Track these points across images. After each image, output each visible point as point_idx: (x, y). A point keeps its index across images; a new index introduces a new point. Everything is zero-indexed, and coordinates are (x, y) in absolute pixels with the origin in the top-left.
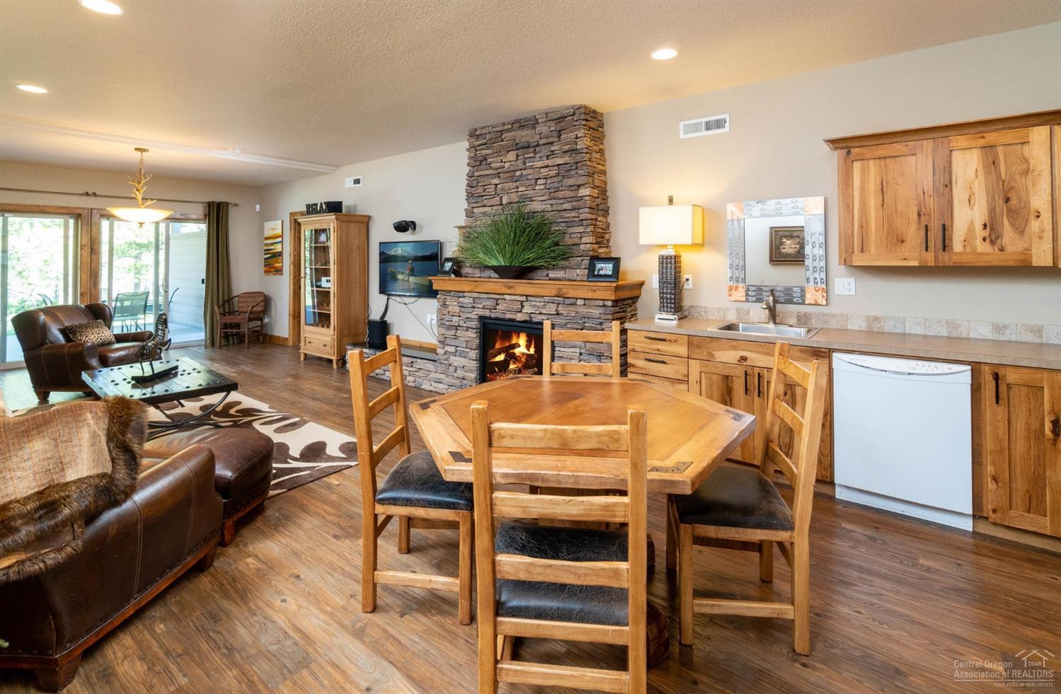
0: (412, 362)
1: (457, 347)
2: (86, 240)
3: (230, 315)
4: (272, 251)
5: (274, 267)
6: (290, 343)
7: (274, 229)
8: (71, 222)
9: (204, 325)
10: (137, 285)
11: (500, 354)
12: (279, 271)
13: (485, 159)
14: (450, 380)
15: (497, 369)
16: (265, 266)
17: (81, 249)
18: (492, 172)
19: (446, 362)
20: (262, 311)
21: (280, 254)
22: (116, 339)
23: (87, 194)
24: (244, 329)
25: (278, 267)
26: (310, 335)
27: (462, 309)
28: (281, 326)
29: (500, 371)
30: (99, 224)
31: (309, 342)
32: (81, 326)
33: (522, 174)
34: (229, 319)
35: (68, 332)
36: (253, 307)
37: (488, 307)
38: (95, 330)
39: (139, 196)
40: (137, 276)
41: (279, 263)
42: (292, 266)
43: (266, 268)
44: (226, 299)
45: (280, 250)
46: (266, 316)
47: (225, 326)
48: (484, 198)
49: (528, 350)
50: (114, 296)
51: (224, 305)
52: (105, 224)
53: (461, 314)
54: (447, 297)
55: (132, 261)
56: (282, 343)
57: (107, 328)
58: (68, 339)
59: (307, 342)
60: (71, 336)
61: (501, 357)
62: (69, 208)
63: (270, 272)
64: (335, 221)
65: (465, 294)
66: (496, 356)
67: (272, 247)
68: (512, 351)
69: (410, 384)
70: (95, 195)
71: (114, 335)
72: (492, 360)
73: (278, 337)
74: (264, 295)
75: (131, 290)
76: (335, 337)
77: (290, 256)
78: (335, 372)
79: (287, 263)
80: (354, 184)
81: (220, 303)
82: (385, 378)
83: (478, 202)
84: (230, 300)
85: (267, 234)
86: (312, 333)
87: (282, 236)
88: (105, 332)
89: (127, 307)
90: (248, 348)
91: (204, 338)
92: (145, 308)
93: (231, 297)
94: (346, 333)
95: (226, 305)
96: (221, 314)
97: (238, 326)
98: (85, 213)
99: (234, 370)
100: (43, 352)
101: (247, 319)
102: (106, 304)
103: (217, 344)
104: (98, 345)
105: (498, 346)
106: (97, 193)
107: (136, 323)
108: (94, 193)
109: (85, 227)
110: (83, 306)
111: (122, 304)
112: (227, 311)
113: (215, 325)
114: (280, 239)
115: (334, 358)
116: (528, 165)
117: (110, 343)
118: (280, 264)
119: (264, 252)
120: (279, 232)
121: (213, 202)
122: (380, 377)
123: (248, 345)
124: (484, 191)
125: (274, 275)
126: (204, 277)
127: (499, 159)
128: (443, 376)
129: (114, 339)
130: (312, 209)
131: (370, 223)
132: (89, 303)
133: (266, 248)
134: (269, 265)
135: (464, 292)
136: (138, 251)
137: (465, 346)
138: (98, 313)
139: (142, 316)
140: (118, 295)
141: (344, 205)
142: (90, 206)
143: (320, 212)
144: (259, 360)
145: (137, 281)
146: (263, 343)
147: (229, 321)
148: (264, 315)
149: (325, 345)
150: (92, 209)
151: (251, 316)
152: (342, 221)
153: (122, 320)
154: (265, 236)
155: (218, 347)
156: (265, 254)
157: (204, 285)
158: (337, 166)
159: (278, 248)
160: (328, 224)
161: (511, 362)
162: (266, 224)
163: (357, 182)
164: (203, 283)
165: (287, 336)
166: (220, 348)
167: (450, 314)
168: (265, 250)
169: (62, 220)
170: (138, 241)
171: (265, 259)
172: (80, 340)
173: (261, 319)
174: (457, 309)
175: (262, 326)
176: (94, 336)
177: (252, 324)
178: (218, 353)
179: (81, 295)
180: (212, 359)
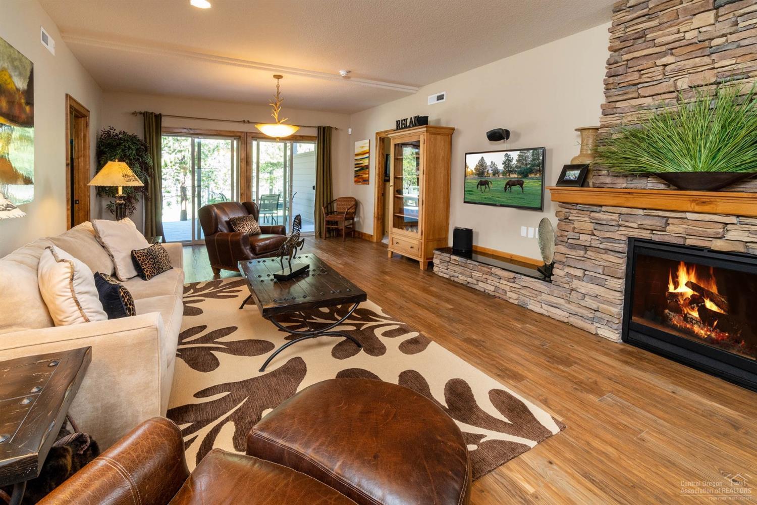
0: (515, 278)
1: (585, 270)
2: (244, 155)
3: (331, 214)
4: (361, 165)
5: (362, 178)
6: (375, 240)
7: (363, 147)
8: (235, 142)
9: (314, 221)
10: (271, 190)
12: (366, 181)
13: (644, 36)
14: (574, 308)
16: (355, 177)
17: (241, 162)
18: (658, 50)
19: (567, 286)
20: (354, 213)
21: (367, 167)
22: (262, 231)
23: (244, 122)
24: (341, 226)
25: (365, 178)
26: (397, 237)
27: (598, 227)
28: (368, 224)
30: (251, 144)
31: (397, 243)
32: (239, 219)
33: (727, 40)
34: (331, 218)
35: (231, 223)
36: (348, 209)
37: (649, 227)
38: (249, 222)
39: (276, 116)
40: (271, 184)
41: (366, 174)
42: (377, 177)
43: (356, 179)
44: (329, 202)
45: (367, 164)
46: (356, 216)
47: (328, 223)
48: (639, 86)
50: (260, 197)
51: (327, 207)
52: (254, 143)
53: (596, 232)
54: (572, 211)
55: (268, 175)
56: (368, 239)
57: (256, 222)
58: (231, 230)
59: (395, 242)
60: (233, 227)
62: (234, 132)
63: (359, 182)
64: (425, 133)
65: (604, 209)
67: (361, 162)
69: (511, 301)
70: (248, 122)
71: (260, 227)
73: (365, 234)
74: (355, 200)
75: (268, 193)
76: (423, 241)
77: (376, 169)
78: (421, 273)
79: (373, 175)
80: (438, 100)
81: (325, 205)
82: (478, 288)
83: (626, 93)
84: (331, 202)
85: (357, 151)
86: (400, 235)
87: (369, 153)
88: (254, 224)
89: (267, 204)
90: (345, 241)
91: (314, 230)
92: (278, 206)
93: (332, 200)
94: (431, 237)
95: (329, 206)
96: (326, 213)
97: (336, 223)
98: (242, 135)
99: (340, 262)
100: (216, 238)
101: (344, 219)
102: (255, 202)
103: (323, 235)
104: (249, 235)
106: (250, 121)
107: (272, 216)
108: (248, 121)
109: (243, 146)
110: (241, 204)
111: (264, 202)
112: (329, 211)
113: (322, 221)
114: (367, 155)
115: (421, 260)
116: (741, 25)
117: (258, 234)
118: (368, 176)
119: (354, 166)
120: (366, 149)
121: (321, 127)
122: (473, 286)
123: (345, 239)
124: (640, 78)
125: (363, 184)
126: (315, 185)
127: (674, 29)
128: (562, 301)
129: (260, 231)
130: (401, 125)
131: (453, 135)
132: (245, 201)
133: (356, 162)
134: (358, 176)
135: (601, 206)
136: (272, 168)
137: (601, 272)
138: (250, 209)
139: (275, 212)
140: (262, 195)
141: (429, 119)
142: (246, 130)
143: (409, 127)
144: (352, 252)
145: (271, 187)
146: (354, 238)
147: (332, 219)
148: (355, 215)
149: (412, 247)
150: (247, 133)
151: (347, 216)
152: (431, 133)
153: (264, 214)
154: (356, 153)
155: (324, 238)
156: (355, 168)
157: (315, 191)
158: (419, 86)
159: (366, 162)
160: (417, 137)
162: (356, 143)
163: (440, 98)
164: (314, 189)
165: (372, 234)
166: (325, 239)
167: (576, 231)
168: (356, 164)
169: (230, 141)
170: (272, 161)
171: (356, 171)
172: (239, 230)
173: (353, 219)
174: (591, 227)
175: (354, 224)
176: (246, 228)
177: (347, 223)
178: (324, 243)
179: (241, 195)
180: (320, 248)
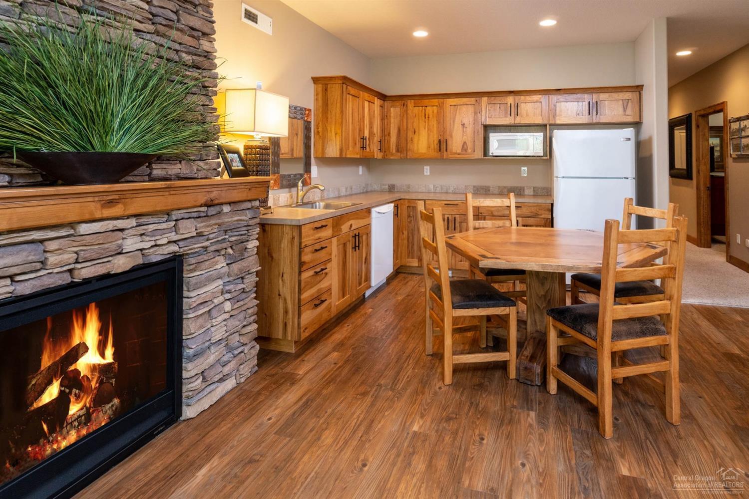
11: (50, 383)
15: (45, 427)
29: (52, 430)
49: (103, 355)
61: (52, 392)
66: (42, 392)
68: (72, 368)
72: (35, 406)
105: (46, 361)
161: (72, 399)
